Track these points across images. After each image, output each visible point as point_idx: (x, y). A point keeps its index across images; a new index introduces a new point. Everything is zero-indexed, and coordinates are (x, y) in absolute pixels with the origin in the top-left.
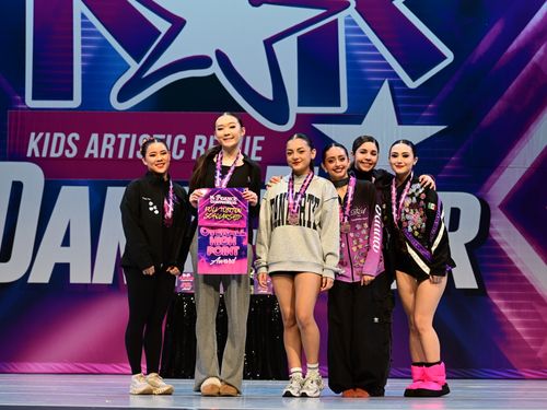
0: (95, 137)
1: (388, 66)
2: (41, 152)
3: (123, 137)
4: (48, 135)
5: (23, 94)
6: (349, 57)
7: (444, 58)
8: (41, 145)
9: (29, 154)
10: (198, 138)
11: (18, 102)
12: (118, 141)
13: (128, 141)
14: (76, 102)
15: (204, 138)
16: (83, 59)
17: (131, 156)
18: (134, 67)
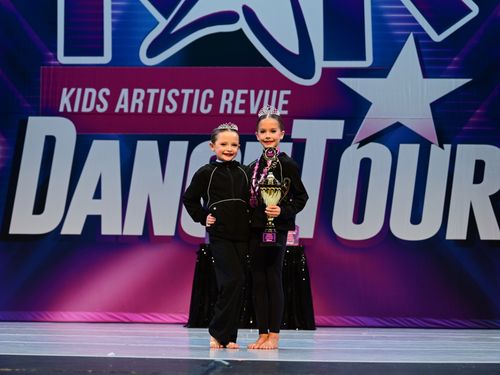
0: (125, 92)
1: (413, 20)
2: (73, 107)
3: (153, 92)
4: (79, 90)
5: (55, 50)
6: (374, 11)
7: (470, 11)
8: (72, 100)
9: (61, 109)
10: (225, 92)
11: (50, 58)
12: (147, 96)
13: (157, 96)
14: (106, 58)
15: (231, 93)
16: (113, 16)
17: (160, 110)
18: (163, 23)
